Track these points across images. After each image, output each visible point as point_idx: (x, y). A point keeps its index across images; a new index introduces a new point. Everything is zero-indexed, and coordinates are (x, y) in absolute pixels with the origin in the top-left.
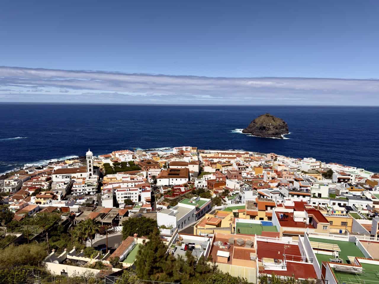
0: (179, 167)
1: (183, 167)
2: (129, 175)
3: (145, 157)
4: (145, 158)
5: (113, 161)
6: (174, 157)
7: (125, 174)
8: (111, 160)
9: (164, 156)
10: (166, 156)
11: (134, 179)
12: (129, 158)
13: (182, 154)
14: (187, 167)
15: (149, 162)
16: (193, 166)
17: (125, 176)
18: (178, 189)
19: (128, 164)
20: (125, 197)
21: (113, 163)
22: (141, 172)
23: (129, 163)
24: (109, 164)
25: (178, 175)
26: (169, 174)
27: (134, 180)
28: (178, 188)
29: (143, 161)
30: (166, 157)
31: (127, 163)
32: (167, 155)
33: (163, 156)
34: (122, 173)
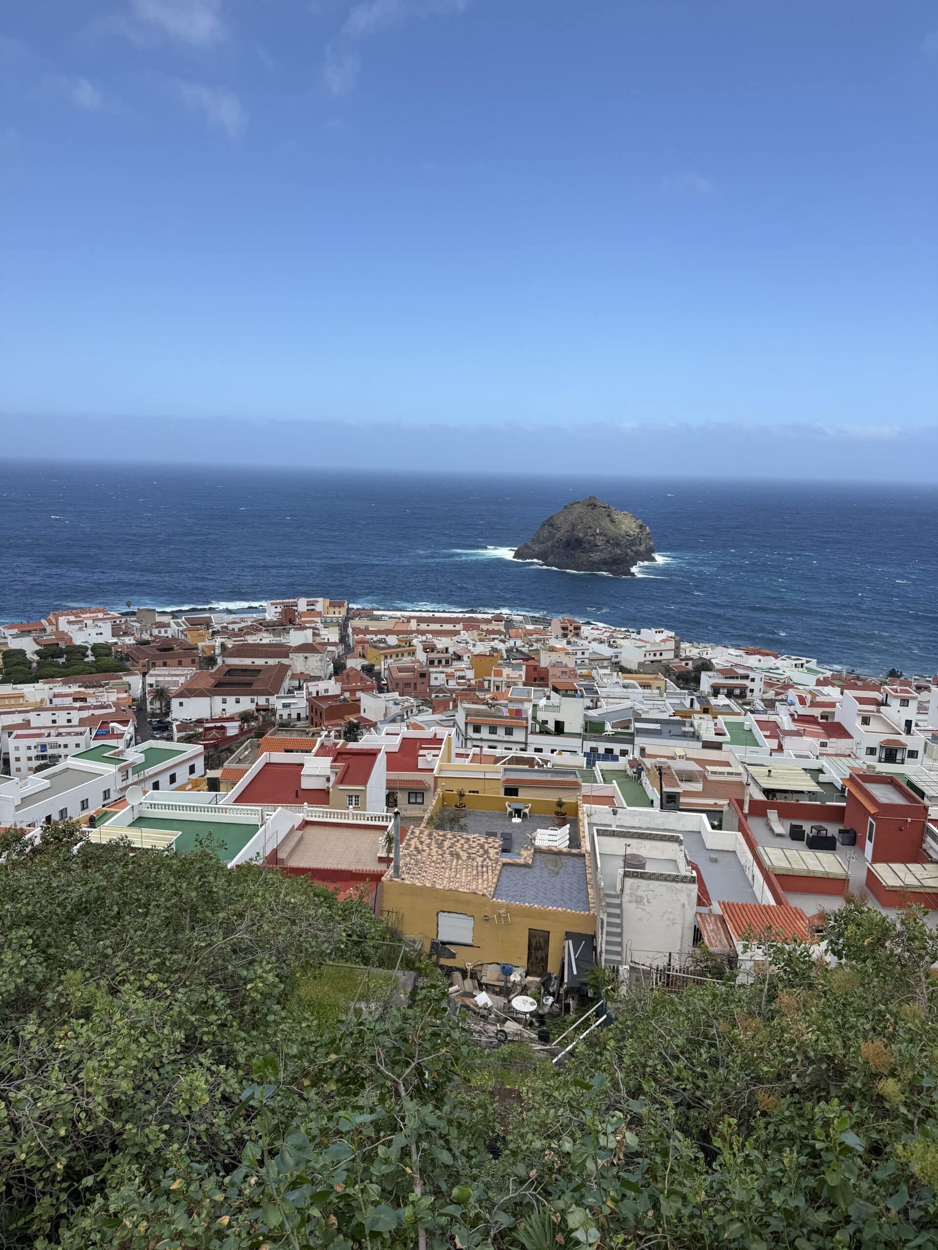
0: (260, 662)
1: (272, 662)
2: (80, 686)
3: (163, 630)
4: (163, 634)
5: (38, 643)
6: (260, 630)
7: (65, 683)
8: (34, 640)
9: (231, 627)
10: (236, 627)
11: (84, 700)
12: (101, 634)
13: (291, 622)
14: (285, 661)
15: (165, 647)
16: (306, 658)
17: (65, 690)
18: (215, 727)
19: (89, 652)
20: (38, 758)
21: (38, 648)
22: (126, 679)
23: (95, 648)
24: (22, 652)
25: (250, 684)
26: (218, 685)
27: (86, 701)
28: (218, 724)
29: (146, 643)
30: (236, 630)
31: (86, 648)
32: (243, 624)
33: (226, 628)
34: (58, 682)
